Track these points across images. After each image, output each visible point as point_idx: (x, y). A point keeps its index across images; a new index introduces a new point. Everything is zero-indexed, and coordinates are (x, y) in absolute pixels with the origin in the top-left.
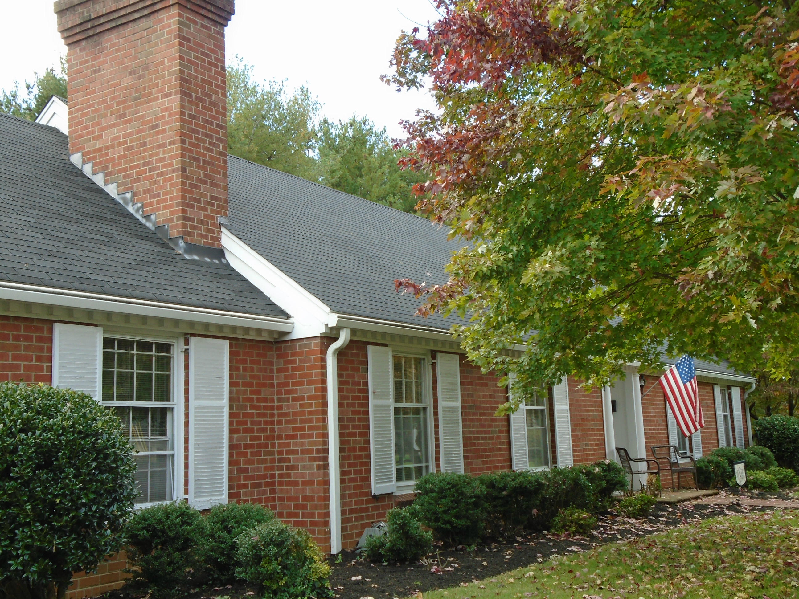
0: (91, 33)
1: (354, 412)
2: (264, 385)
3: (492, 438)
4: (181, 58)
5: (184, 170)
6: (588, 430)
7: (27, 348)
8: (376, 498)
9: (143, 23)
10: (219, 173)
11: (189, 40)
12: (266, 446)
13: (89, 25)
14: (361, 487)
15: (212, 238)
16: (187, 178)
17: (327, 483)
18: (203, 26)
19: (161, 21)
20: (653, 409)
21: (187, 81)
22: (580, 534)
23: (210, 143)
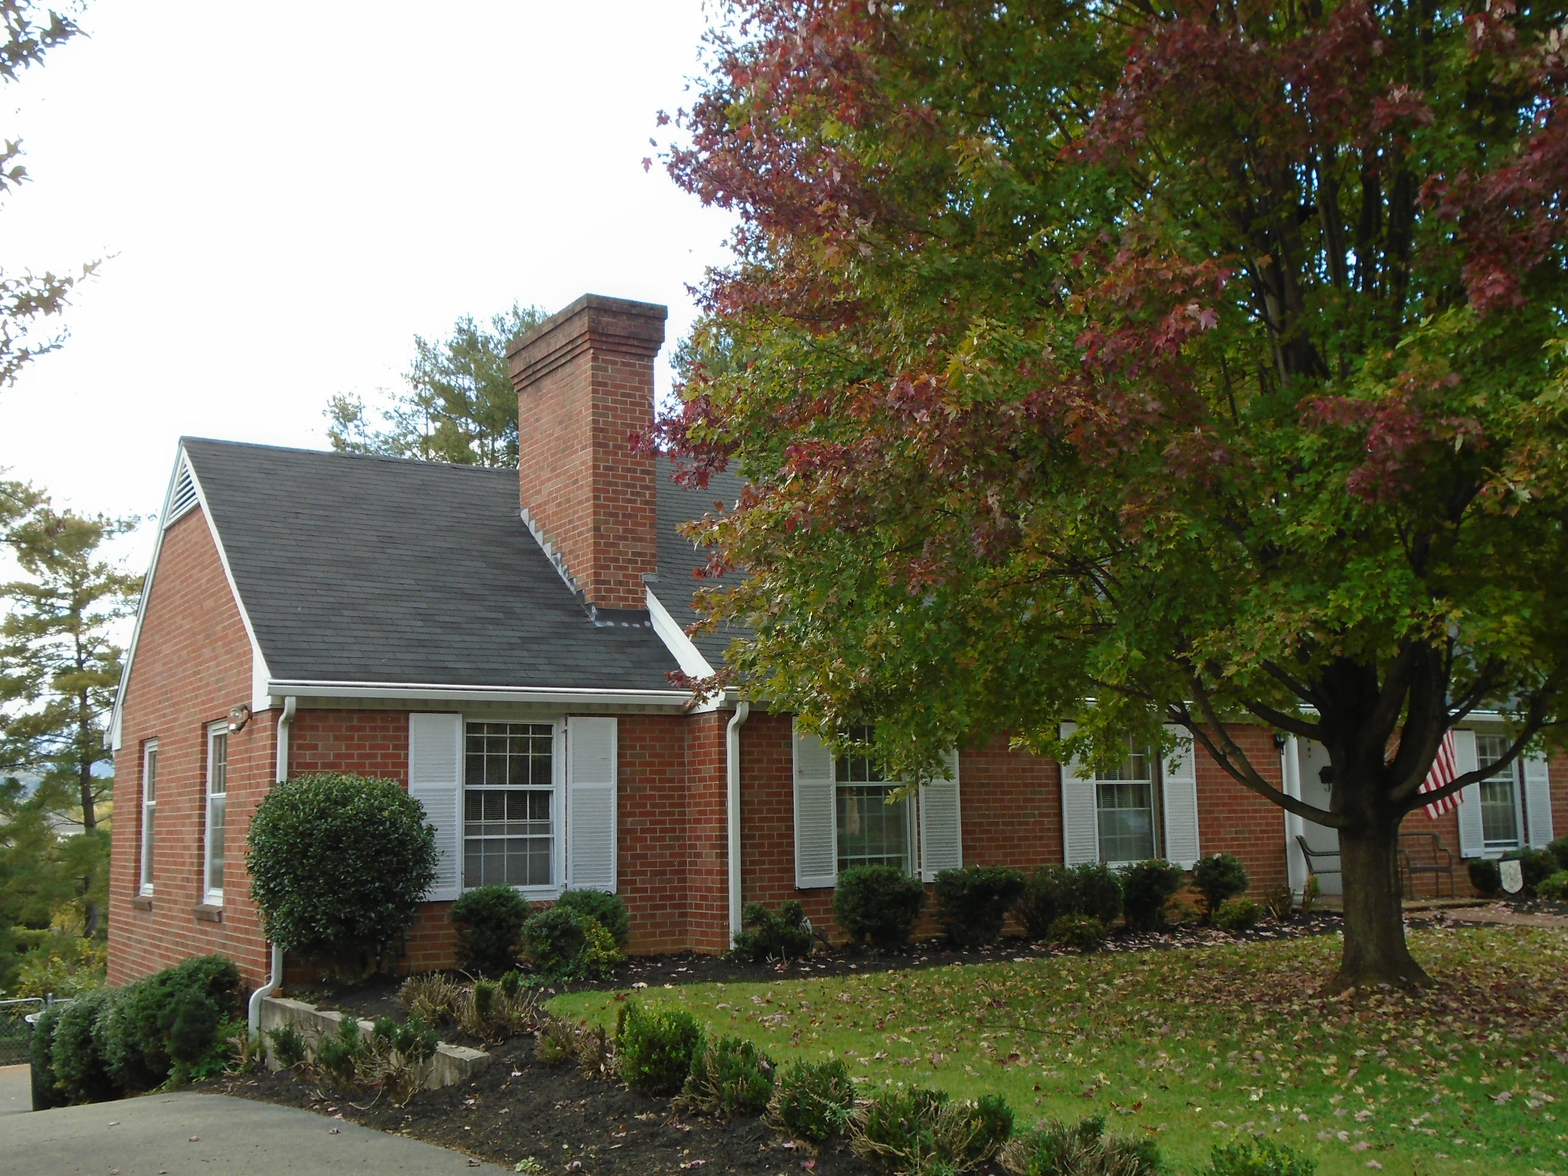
0: (533, 379)
1: (769, 794)
2: (671, 764)
4: (595, 406)
5: (596, 529)
7: (384, 738)
8: (803, 892)
9: (568, 369)
10: (644, 525)
11: (605, 384)
12: (673, 830)
13: (530, 371)
14: (780, 879)
15: (634, 600)
16: (602, 537)
17: (725, 873)
18: (624, 364)
19: (580, 366)
21: (602, 430)
23: (632, 494)
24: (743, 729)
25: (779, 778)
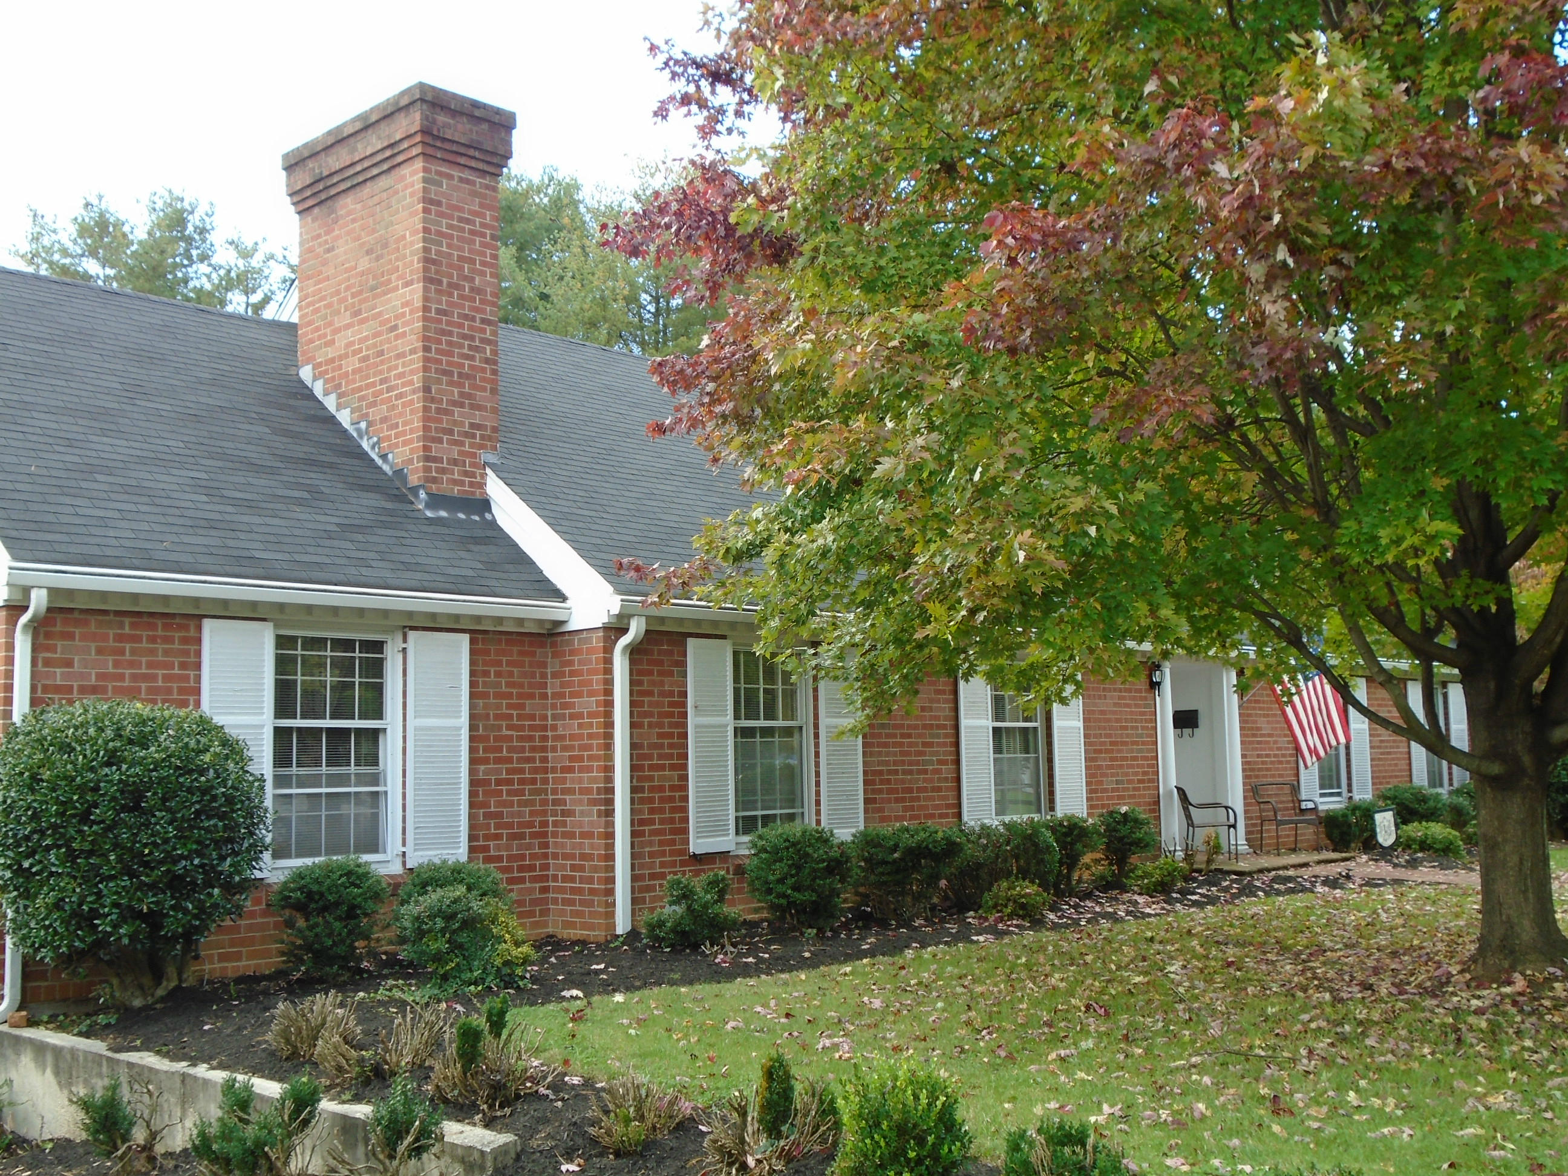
0: (323, 196)
1: (661, 736)
2: (532, 696)
3: (925, 772)
4: (426, 230)
5: (427, 389)
7: (166, 653)
8: (697, 858)
9: (384, 182)
10: (484, 389)
11: (439, 203)
12: (534, 781)
13: (321, 186)
14: (673, 842)
15: (471, 484)
16: (433, 400)
17: (611, 835)
18: (461, 180)
19: (403, 178)
21: (434, 262)
23: (470, 347)
24: (635, 652)
25: (671, 715)
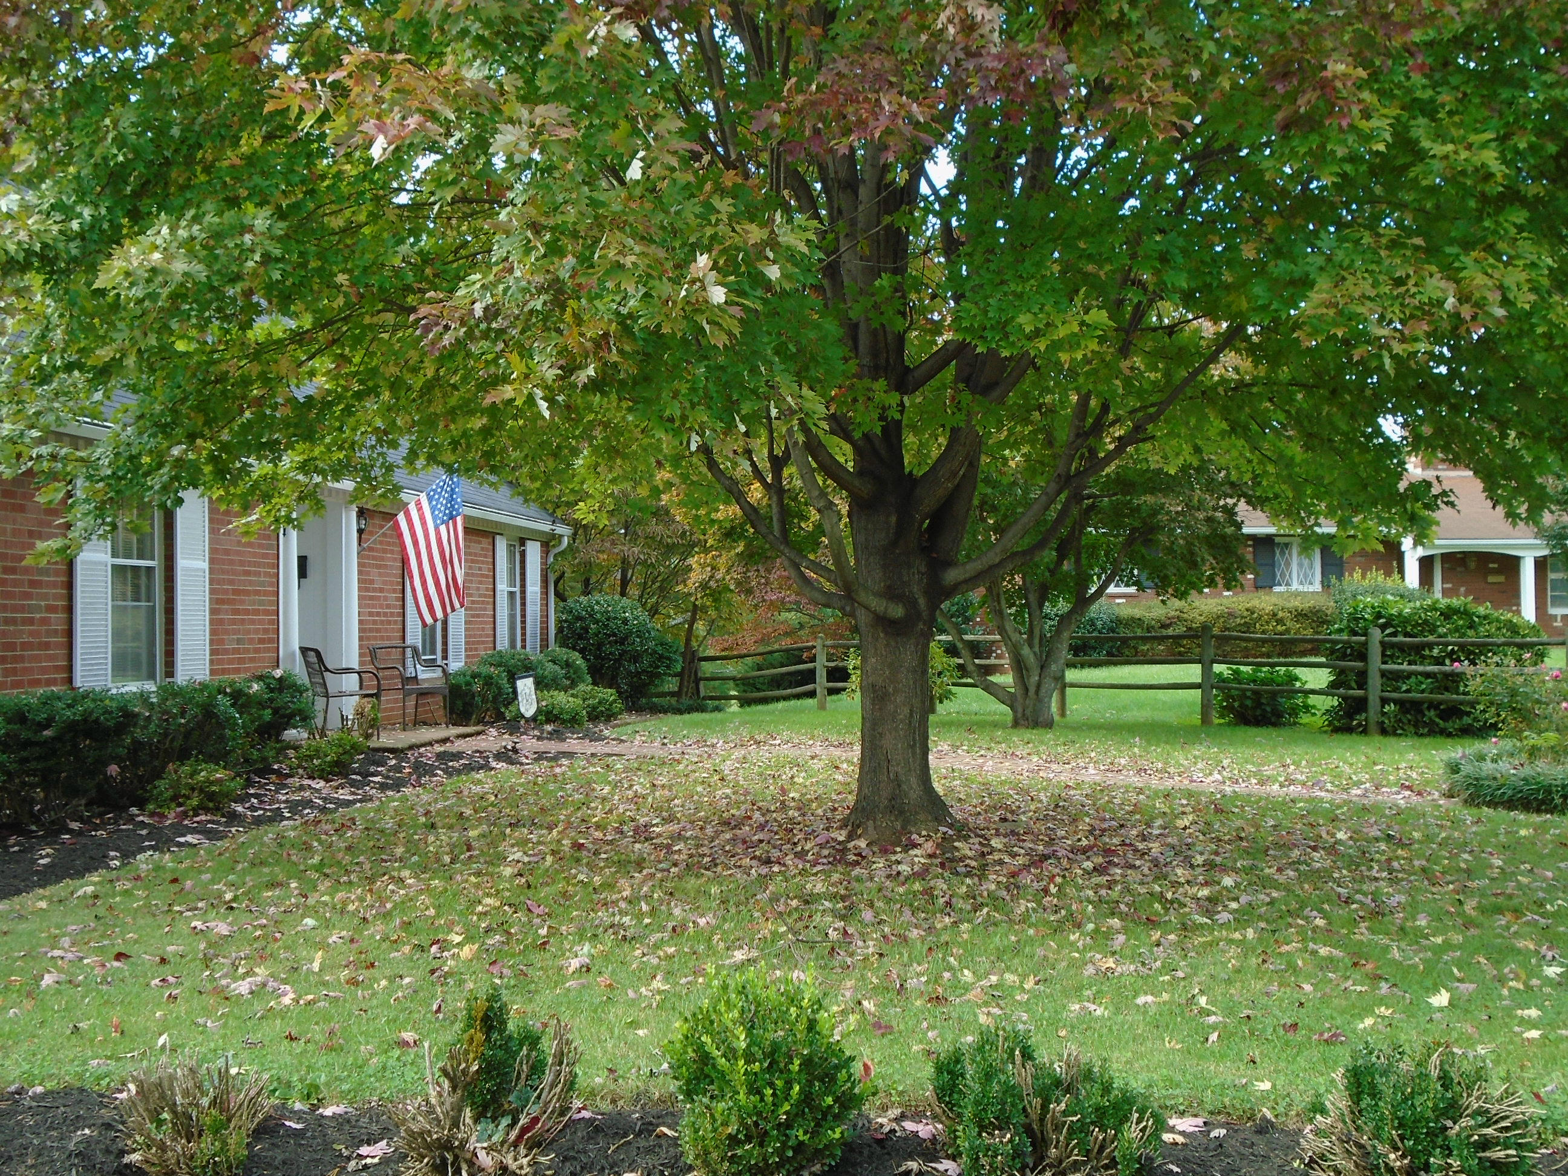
3: (31, 621)
6: (247, 612)
20: (380, 575)
22: (207, 810)
